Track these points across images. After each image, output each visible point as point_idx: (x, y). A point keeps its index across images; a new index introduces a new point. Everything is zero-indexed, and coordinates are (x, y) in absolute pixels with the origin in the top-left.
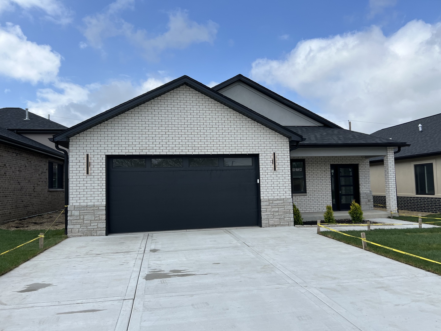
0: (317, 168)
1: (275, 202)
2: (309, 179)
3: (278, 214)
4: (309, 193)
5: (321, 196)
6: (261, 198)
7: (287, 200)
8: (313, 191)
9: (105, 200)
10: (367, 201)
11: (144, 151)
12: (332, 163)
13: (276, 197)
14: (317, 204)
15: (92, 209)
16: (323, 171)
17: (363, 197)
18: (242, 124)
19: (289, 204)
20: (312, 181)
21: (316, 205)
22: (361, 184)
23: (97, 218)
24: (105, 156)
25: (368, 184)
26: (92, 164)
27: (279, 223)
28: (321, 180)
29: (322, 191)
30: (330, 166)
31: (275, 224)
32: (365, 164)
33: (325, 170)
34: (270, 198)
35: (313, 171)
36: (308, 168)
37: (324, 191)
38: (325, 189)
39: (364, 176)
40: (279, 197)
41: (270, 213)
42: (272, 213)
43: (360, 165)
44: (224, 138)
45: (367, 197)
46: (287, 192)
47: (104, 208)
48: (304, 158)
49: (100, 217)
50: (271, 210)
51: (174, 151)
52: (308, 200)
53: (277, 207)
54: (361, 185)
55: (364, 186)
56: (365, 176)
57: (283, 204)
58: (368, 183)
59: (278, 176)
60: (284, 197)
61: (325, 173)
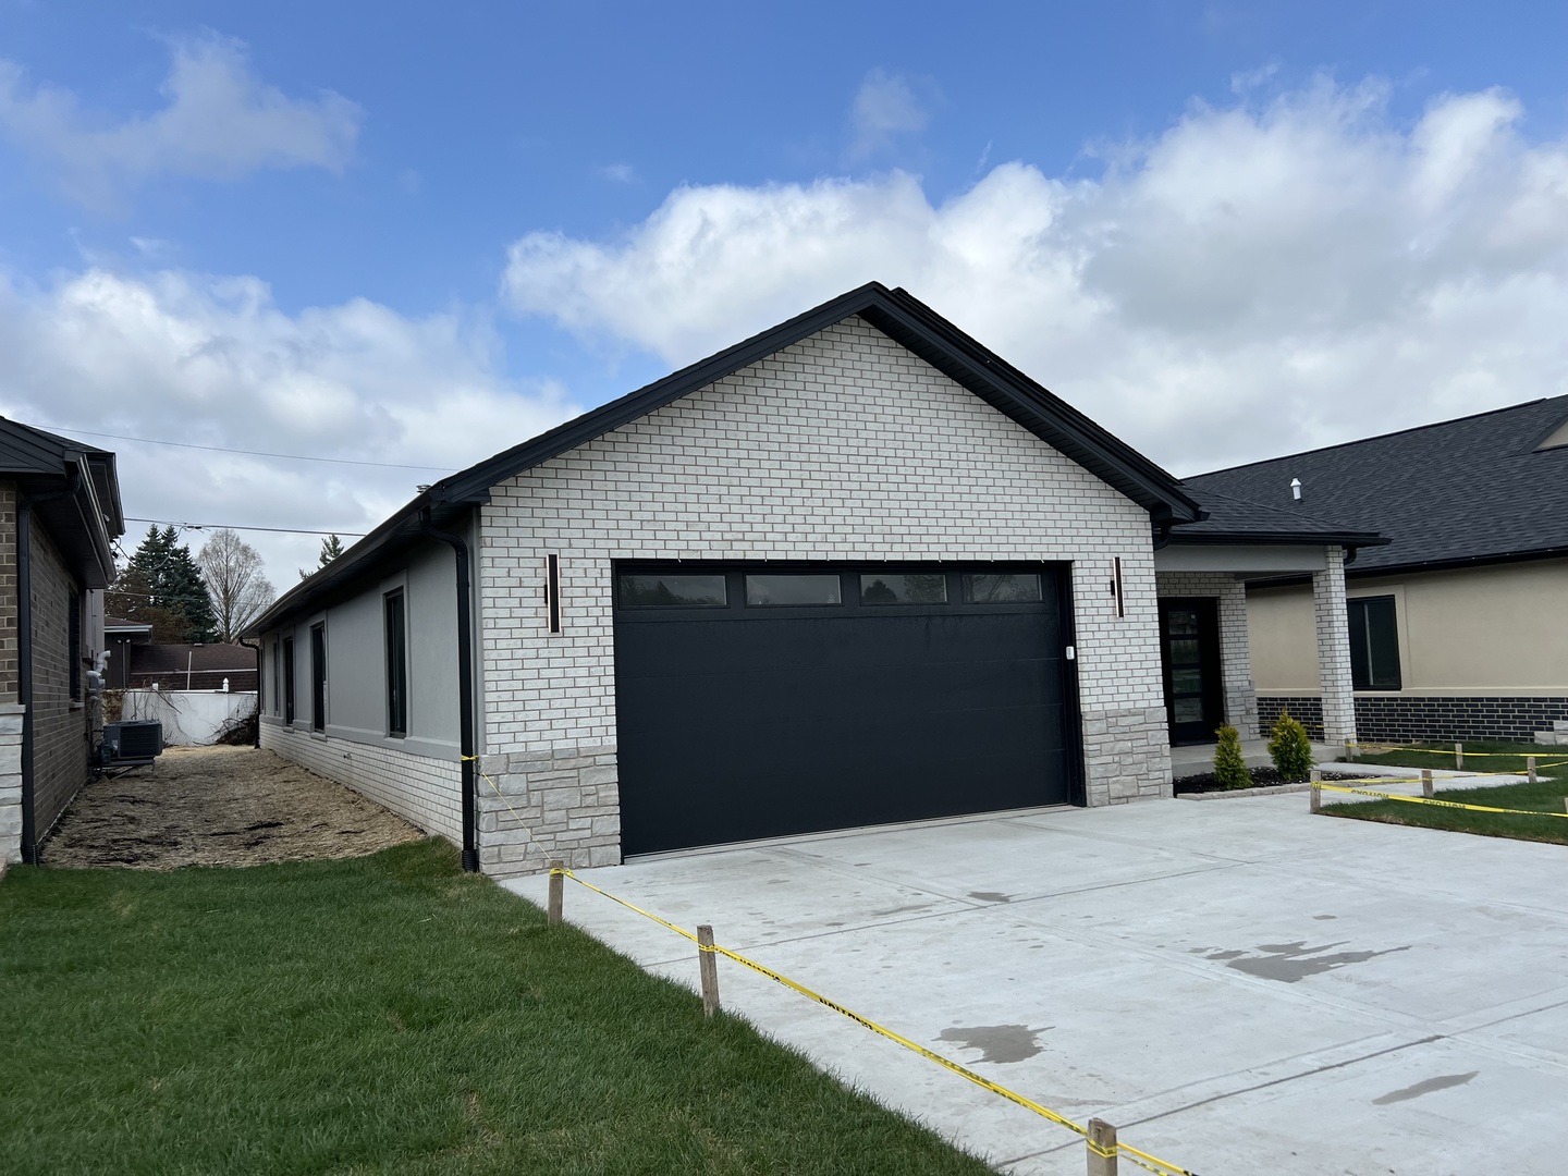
1: (1122, 721)
3: (1130, 760)
6: (1083, 709)
7: (1153, 713)
9: (613, 731)
10: (1245, 713)
13: (1124, 706)
15: (572, 763)
17: (1234, 702)
22: (1227, 659)
23: (590, 800)
24: (608, 564)
25: (1243, 661)
26: (567, 592)
31: (1125, 793)
32: (1234, 596)
34: (1108, 707)
39: (1232, 634)
40: (1130, 705)
41: (1110, 759)
42: (1117, 759)
43: (1222, 602)
45: (1242, 701)
46: (1153, 688)
47: (614, 759)
49: (601, 794)
50: (1112, 749)
51: (829, 547)
53: (1127, 737)
54: (1227, 662)
55: (1233, 667)
56: (1236, 634)
57: (1143, 727)
58: (1243, 655)
59: (1129, 634)
60: (1145, 704)
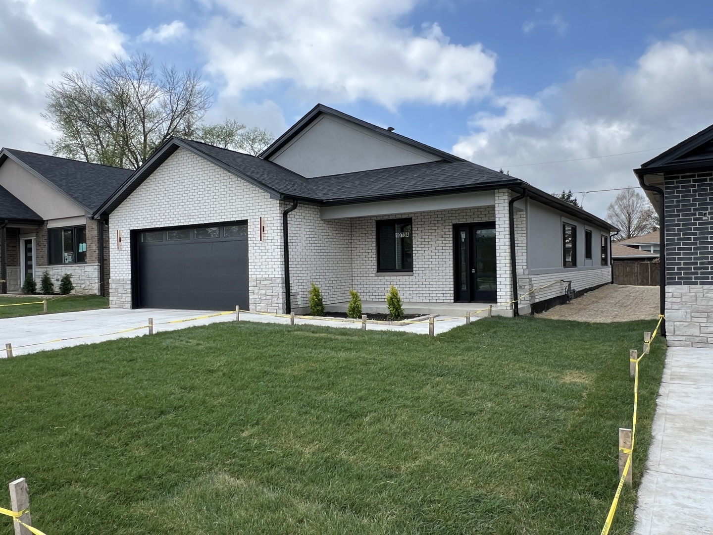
0: (430, 231)
1: (263, 282)
2: (417, 249)
3: (265, 298)
4: (417, 272)
5: (435, 277)
6: (250, 276)
7: (275, 280)
8: (423, 269)
9: (130, 275)
11: (154, 223)
12: (455, 222)
13: (264, 276)
14: (428, 289)
15: (123, 282)
16: (439, 236)
18: (231, 183)
19: (277, 285)
20: (421, 252)
21: (427, 292)
23: (125, 292)
24: (129, 231)
26: (122, 239)
27: (266, 310)
28: (437, 251)
29: (437, 269)
30: (451, 227)
31: (262, 311)
33: (443, 233)
34: (258, 276)
35: (423, 237)
36: (416, 232)
37: (440, 268)
38: (441, 266)
40: (267, 276)
41: (257, 297)
42: (260, 297)
44: (215, 203)
46: (277, 270)
47: (130, 282)
48: (410, 216)
49: (128, 291)
50: (258, 292)
51: (174, 222)
52: (414, 283)
53: (264, 288)
57: (271, 285)
59: (267, 248)
60: (273, 276)
61: (443, 239)
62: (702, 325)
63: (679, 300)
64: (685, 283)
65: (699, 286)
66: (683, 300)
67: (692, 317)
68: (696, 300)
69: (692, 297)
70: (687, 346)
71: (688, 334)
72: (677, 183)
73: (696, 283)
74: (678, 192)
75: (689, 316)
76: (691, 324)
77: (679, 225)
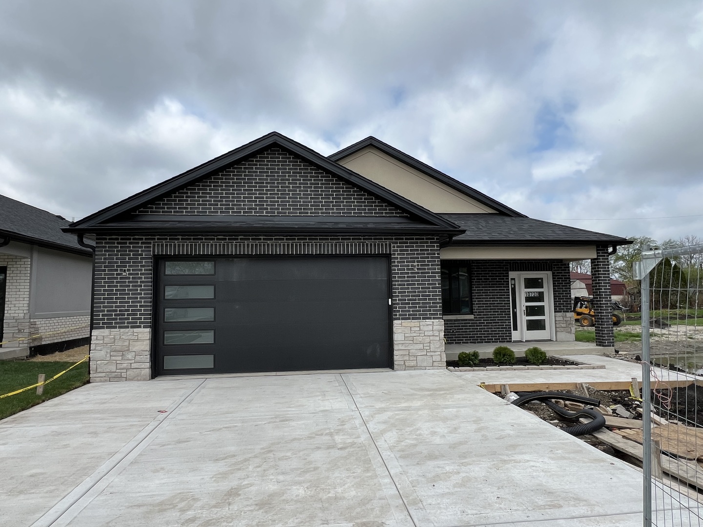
10: (17, 331)
17: (9, 325)
22: (9, 301)
25: (21, 302)
32: (19, 266)
39: (15, 287)
43: (8, 269)
45: (16, 324)
54: (8, 303)
55: (13, 306)
56: (18, 287)
58: (22, 299)
62: (118, 362)
63: (102, 342)
64: (107, 328)
65: (117, 330)
66: (105, 342)
67: (111, 356)
68: (115, 341)
69: (111, 339)
70: (106, 381)
71: (108, 370)
72: (106, 243)
73: (115, 327)
74: (105, 251)
75: (108, 355)
76: (110, 362)
77: (105, 278)
